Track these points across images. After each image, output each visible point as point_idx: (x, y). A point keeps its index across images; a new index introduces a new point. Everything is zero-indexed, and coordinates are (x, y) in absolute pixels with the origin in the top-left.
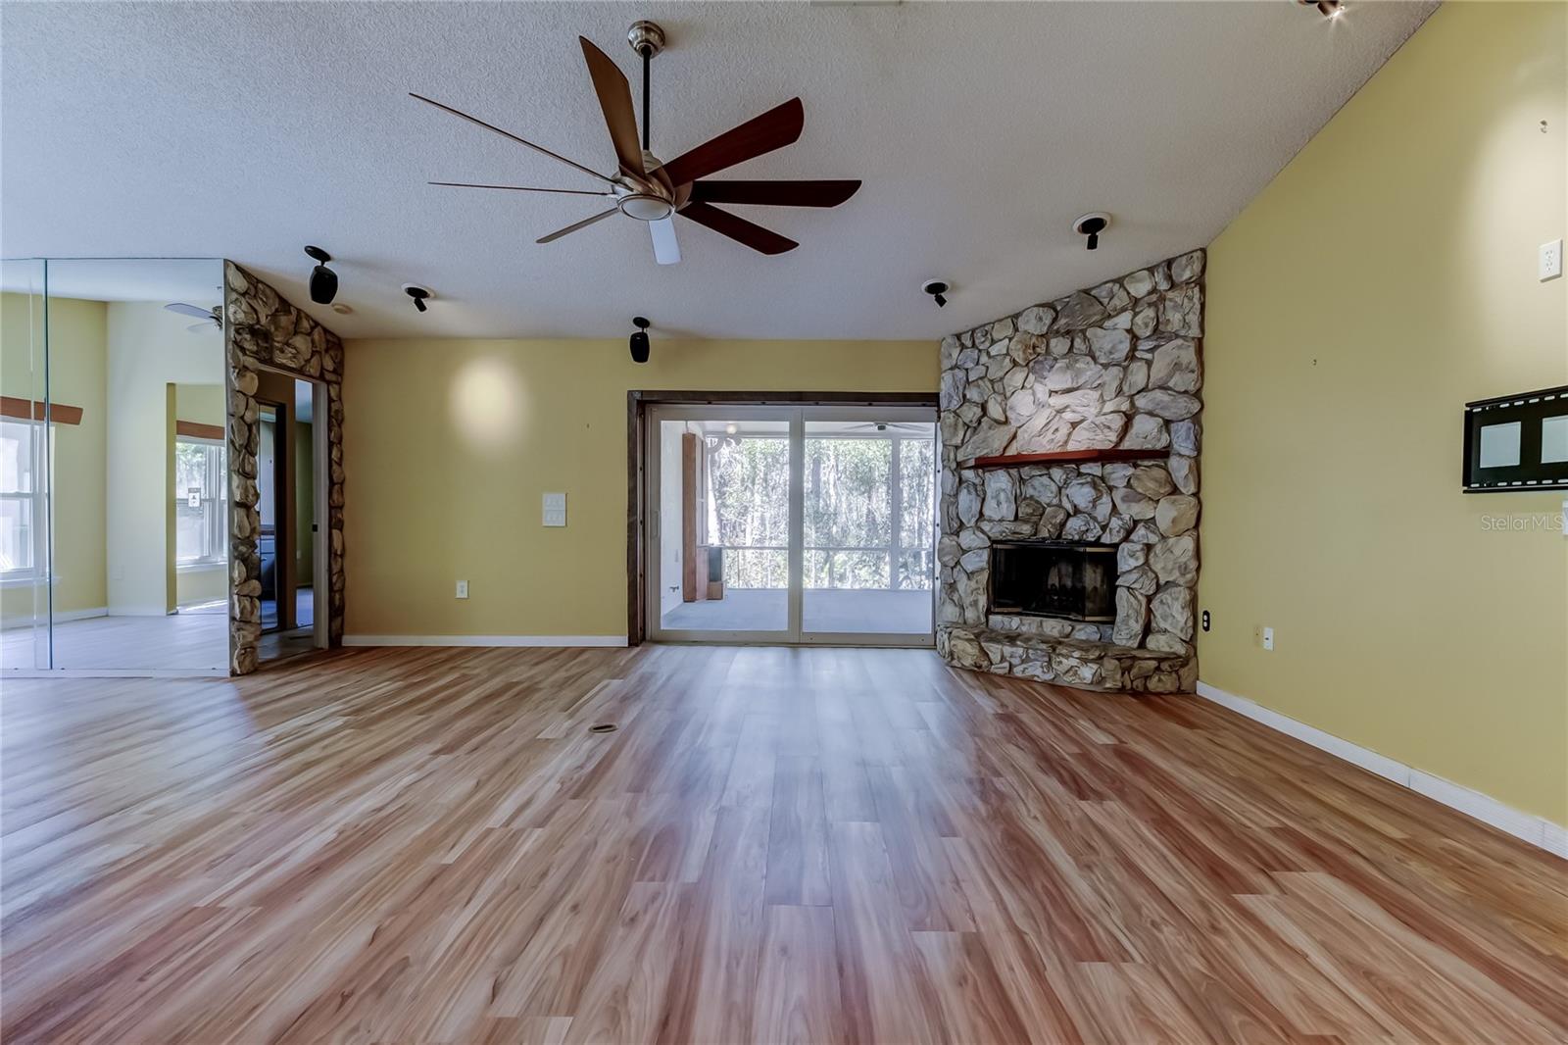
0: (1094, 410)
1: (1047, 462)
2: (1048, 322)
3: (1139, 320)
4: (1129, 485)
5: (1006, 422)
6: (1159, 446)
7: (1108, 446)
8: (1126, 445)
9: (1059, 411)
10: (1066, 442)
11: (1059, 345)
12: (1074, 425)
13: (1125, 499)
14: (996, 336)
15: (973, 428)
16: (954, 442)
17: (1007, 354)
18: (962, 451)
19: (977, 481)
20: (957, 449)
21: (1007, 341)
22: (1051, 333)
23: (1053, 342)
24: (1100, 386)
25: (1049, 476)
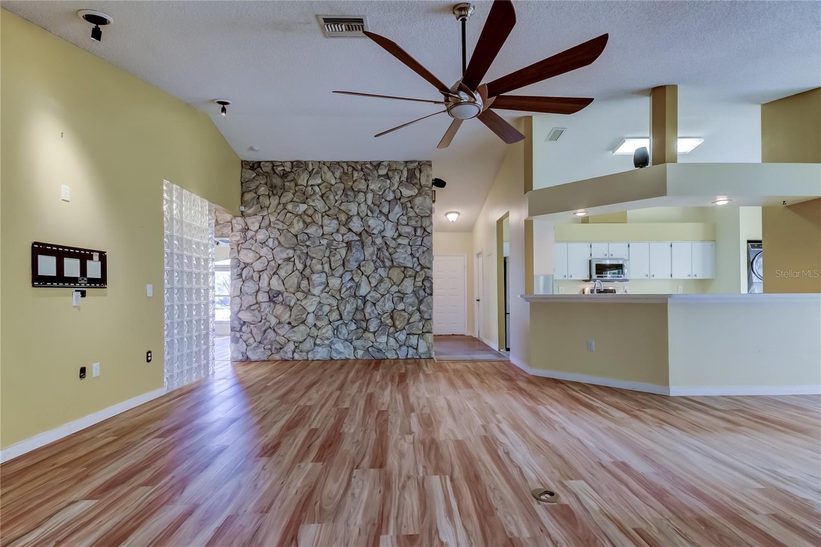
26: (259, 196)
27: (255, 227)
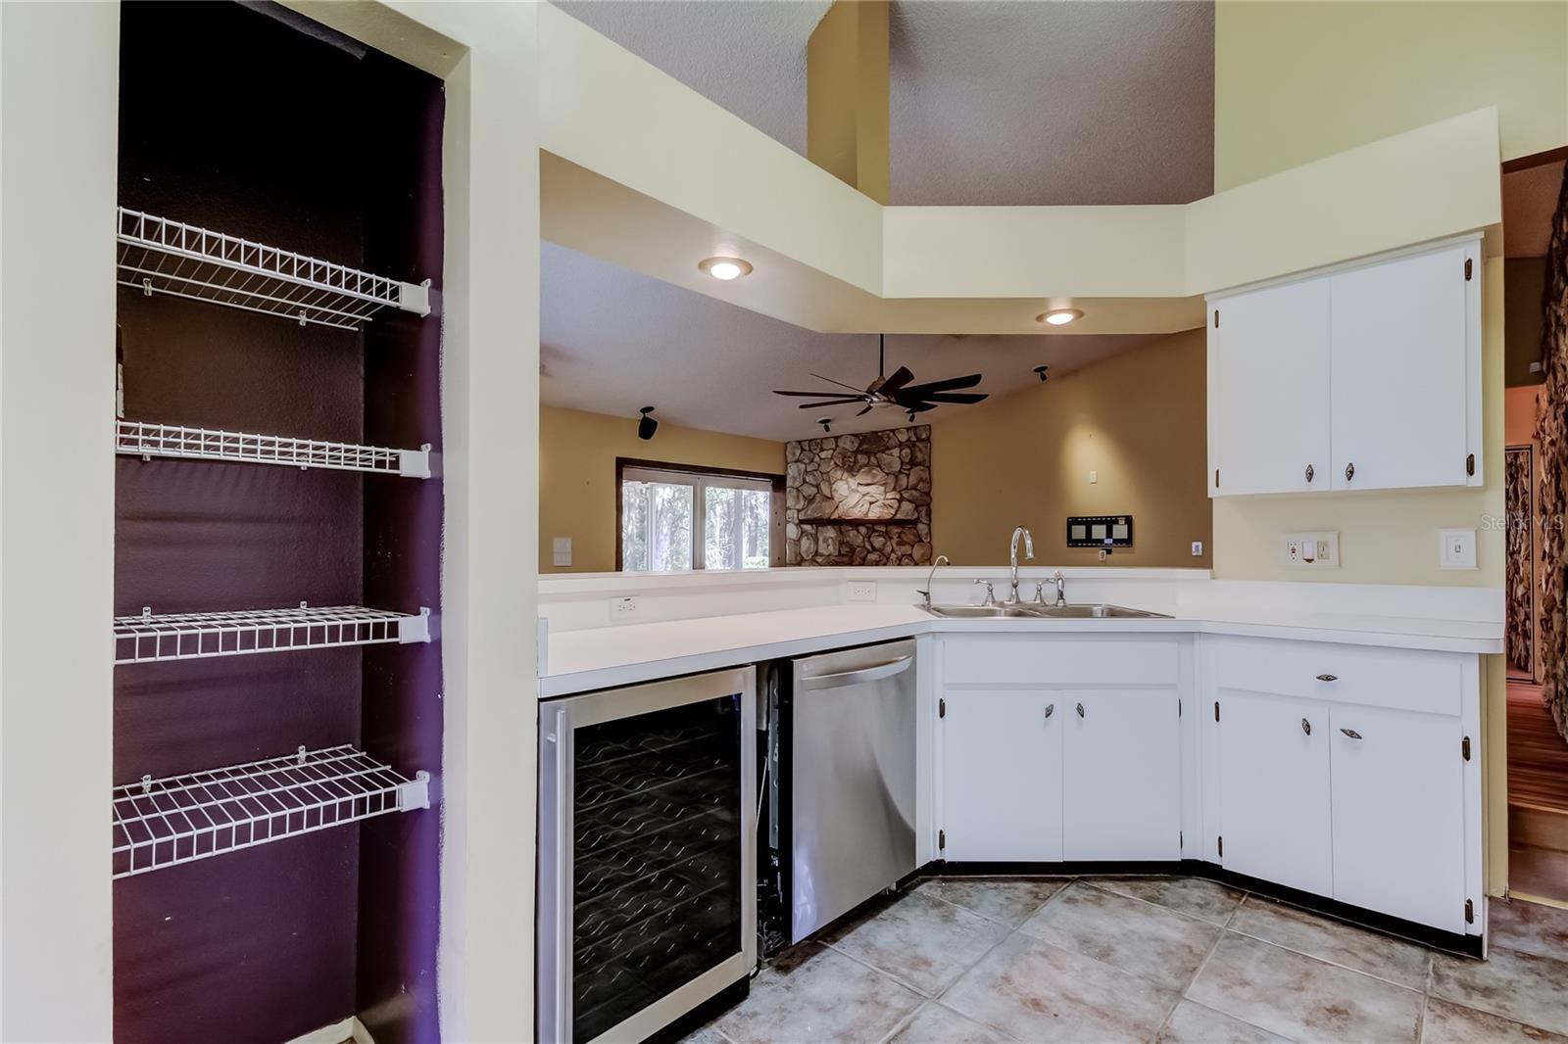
0: (882, 497)
1: (856, 523)
2: (857, 445)
3: (903, 453)
4: (899, 537)
5: (832, 498)
6: (914, 517)
7: (887, 517)
8: (899, 516)
9: (864, 495)
10: (867, 513)
11: (862, 459)
12: (871, 503)
13: (898, 544)
14: (824, 447)
15: (810, 500)
16: (797, 507)
17: (831, 459)
18: (803, 512)
19: (813, 532)
20: (799, 511)
21: (831, 451)
22: (858, 451)
23: (859, 456)
24: (885, 484)
25: (858, 531)
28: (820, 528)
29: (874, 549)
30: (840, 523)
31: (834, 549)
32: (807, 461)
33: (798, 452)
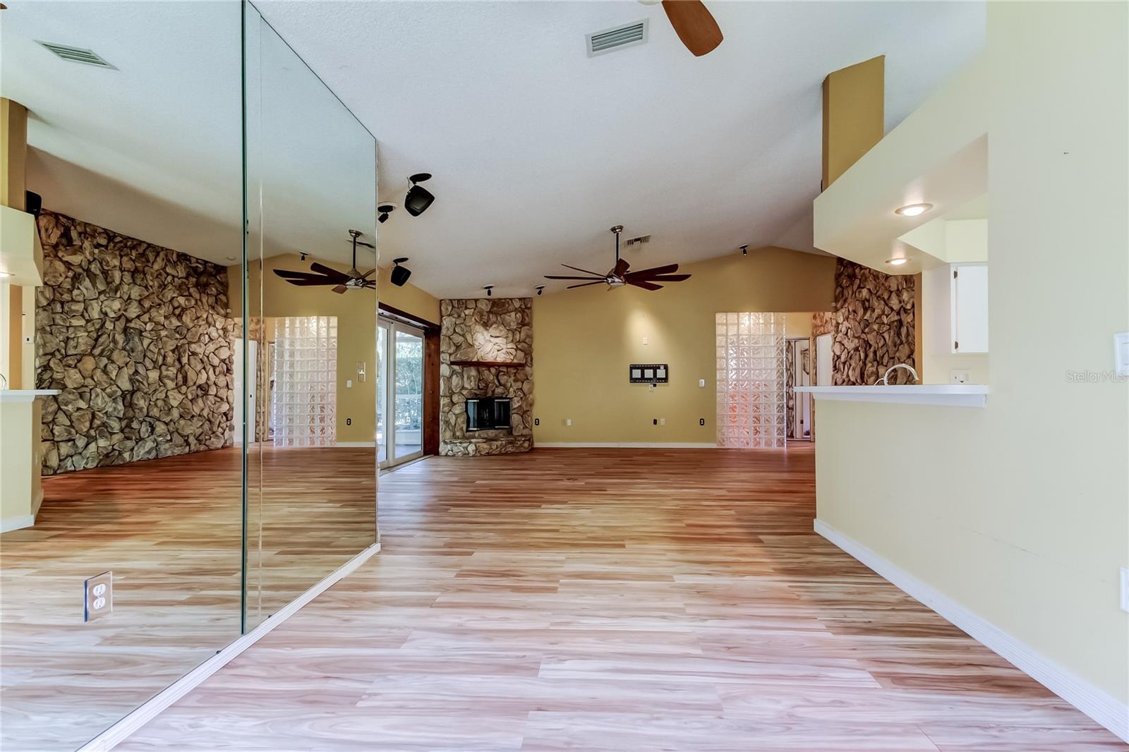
0: (505, 347)
1: (489, 365)
2: (489, 307)
3: (517, 315)
5: (473, 345)
6: (524, 362)
7: (509, 361)
8: (515, 361)
9: (494, 345)
10: (496, 358)
11: (493, 318)
12: (498, 351)
13: (515, 381)
14: (468, 306)
15: (457, 346)
16: (449, 352)
17: (473, 316)
18: (453, 356)
19: (460, 371)
20: (450, 355)
21: (473, 310)
22: (490, 312)
23: (491, 316)
24: (506, 338)
25: (490, 371)
26: (843, 289)
27: (841, 320)
28: (465, 369)
29: (500, 384)
30: (479, 365)
31: (475, 385)
32: (456, 316)
33: (450, 308)
